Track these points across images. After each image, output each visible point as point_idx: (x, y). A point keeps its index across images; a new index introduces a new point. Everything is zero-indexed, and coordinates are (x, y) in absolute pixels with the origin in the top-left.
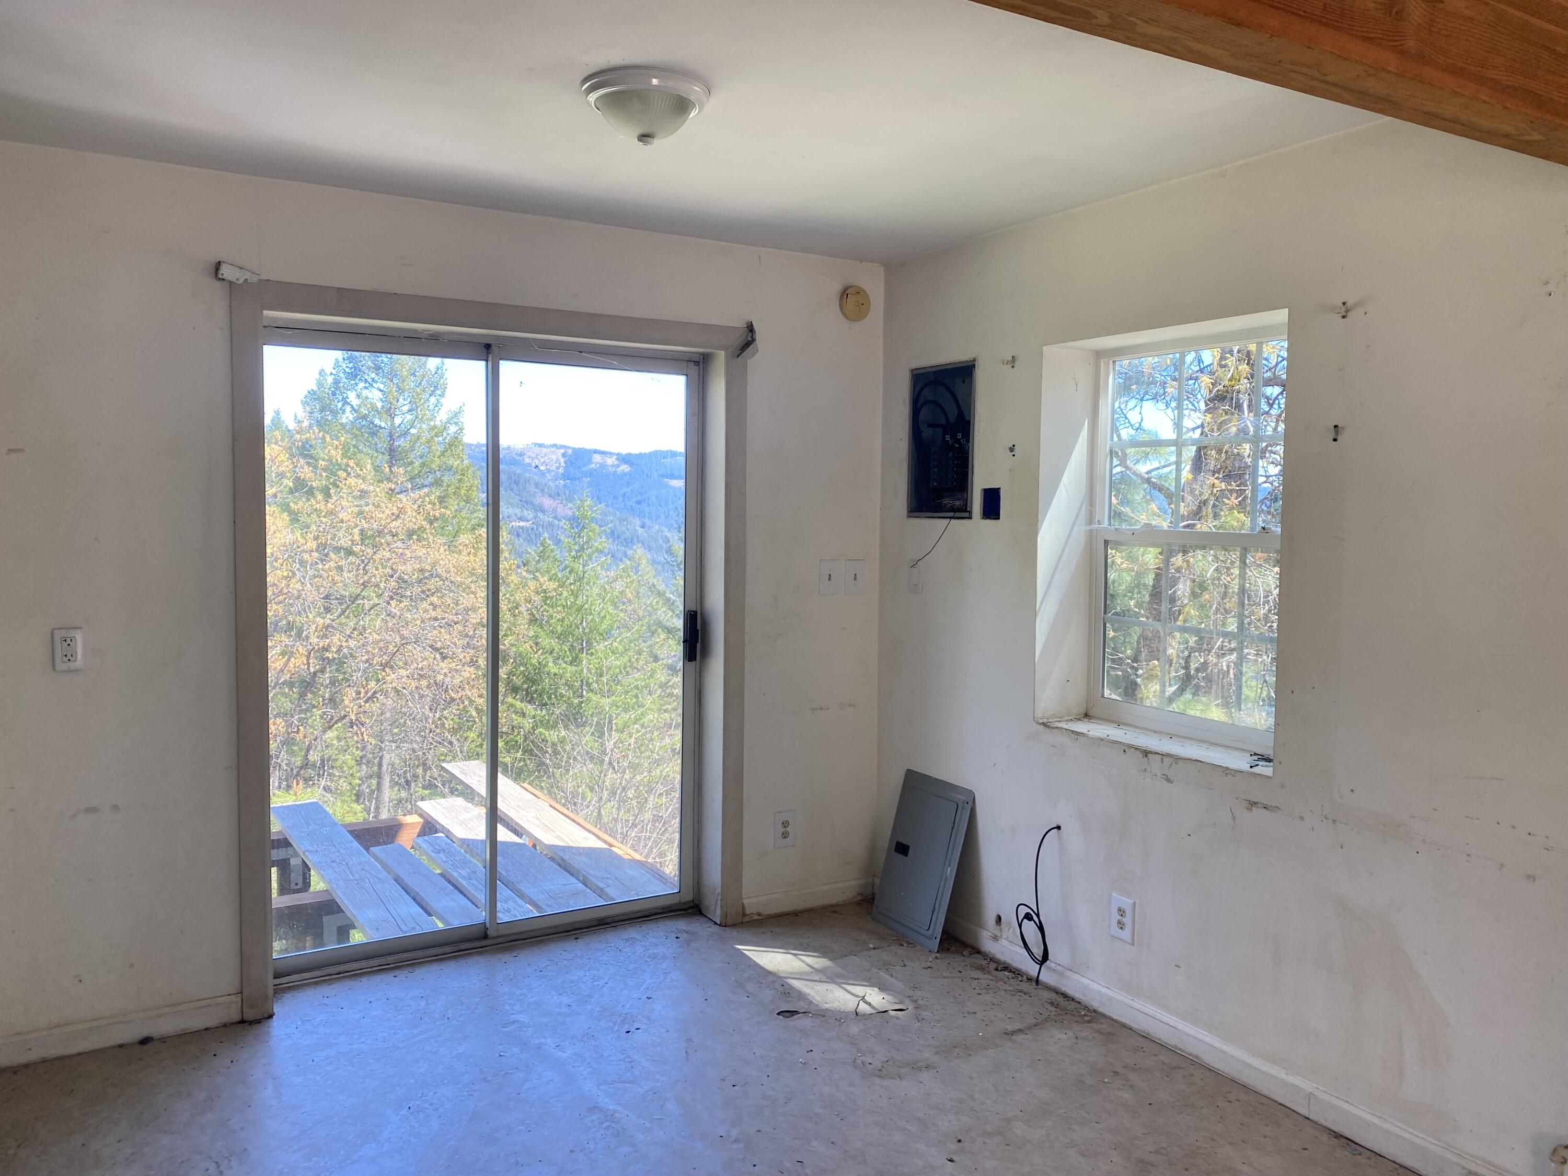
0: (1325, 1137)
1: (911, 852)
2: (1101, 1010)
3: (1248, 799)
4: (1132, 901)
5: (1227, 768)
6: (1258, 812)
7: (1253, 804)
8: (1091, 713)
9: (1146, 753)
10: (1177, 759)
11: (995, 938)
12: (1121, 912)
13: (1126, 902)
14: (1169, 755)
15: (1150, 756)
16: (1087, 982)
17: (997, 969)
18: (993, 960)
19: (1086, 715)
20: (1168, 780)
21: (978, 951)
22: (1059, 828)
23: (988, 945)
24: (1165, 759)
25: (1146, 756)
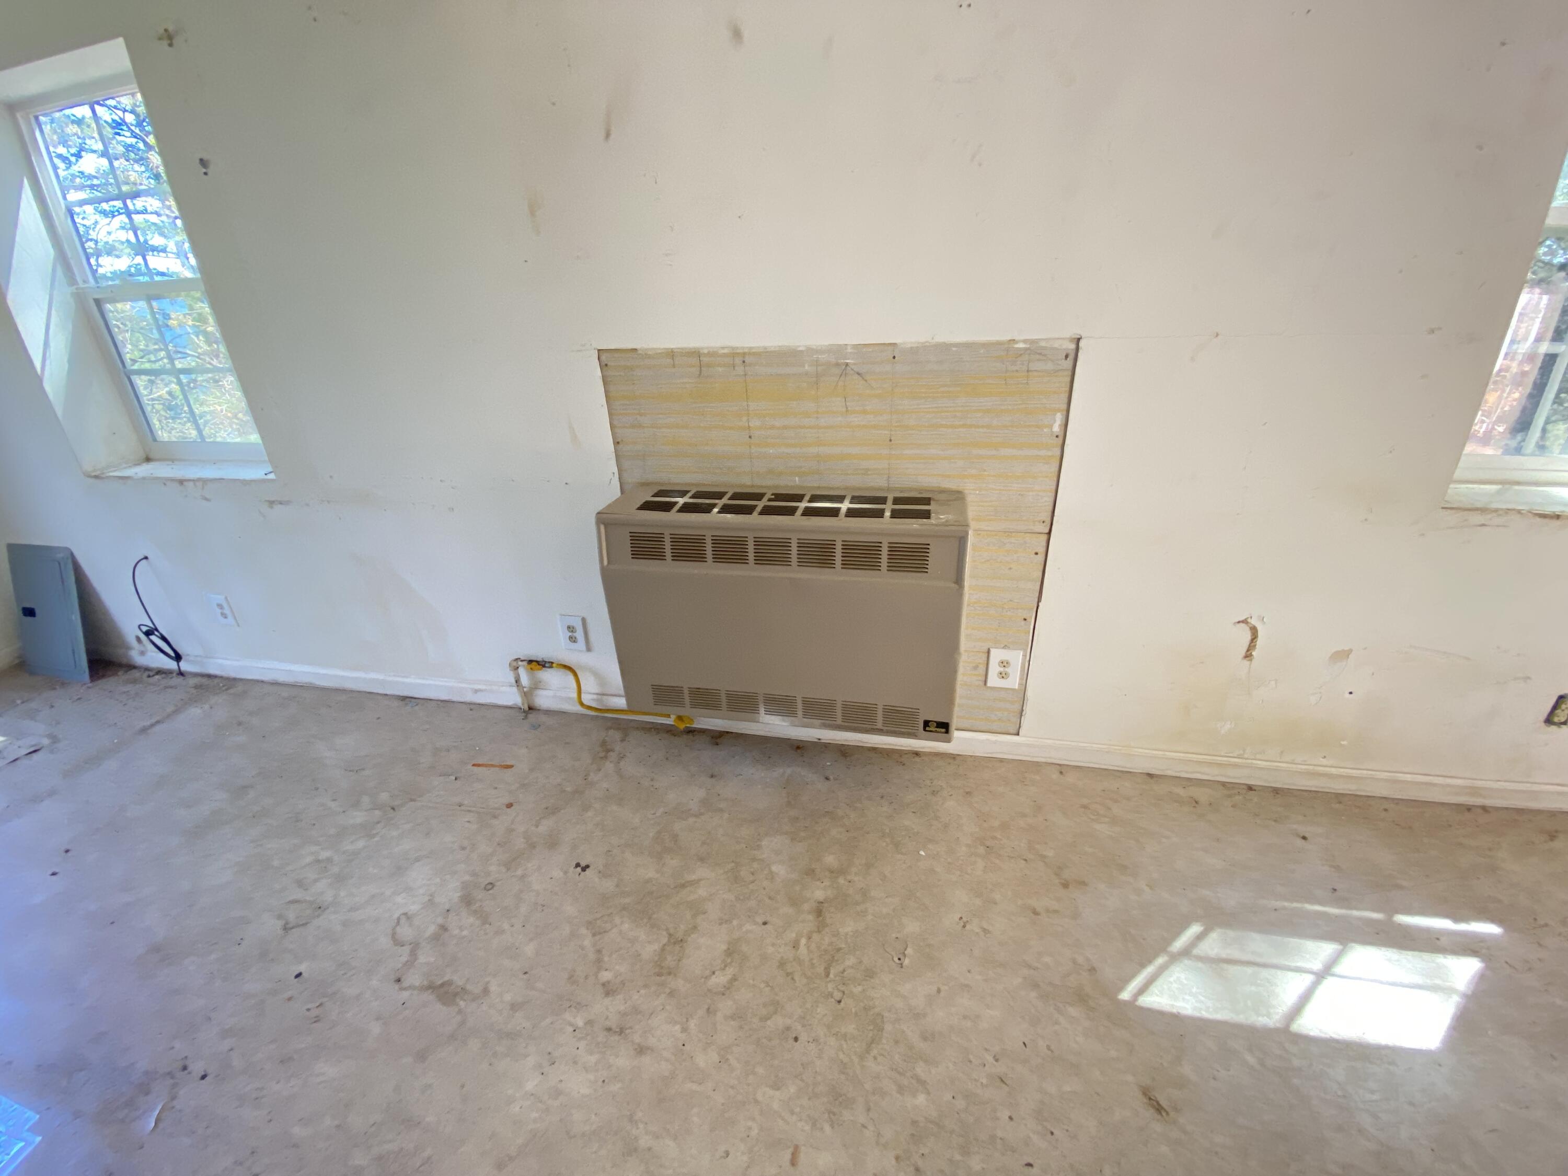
0: (396, 703)
1: (37, 611)
2: (238, 676)
3: (267, 499)
4: (224, 597)
5: (245, 480)
6: (278, 508)
7: (271, 503)
8: (151, 456)
9: (181, 482)
10: (205, 481)
11: (142, 653)
12: (220, 606)
13: (220, 599)
14: (199, 480)
15: (185, 483)
16: (220, 661)
17: (149, 676)
18: (147, 669)
19: (148, 460)
20: (207, 499)
21: (131, 667)
22: (146, 558)
23: (139, 660)
24: (197, 484)
25: (182, 484)
